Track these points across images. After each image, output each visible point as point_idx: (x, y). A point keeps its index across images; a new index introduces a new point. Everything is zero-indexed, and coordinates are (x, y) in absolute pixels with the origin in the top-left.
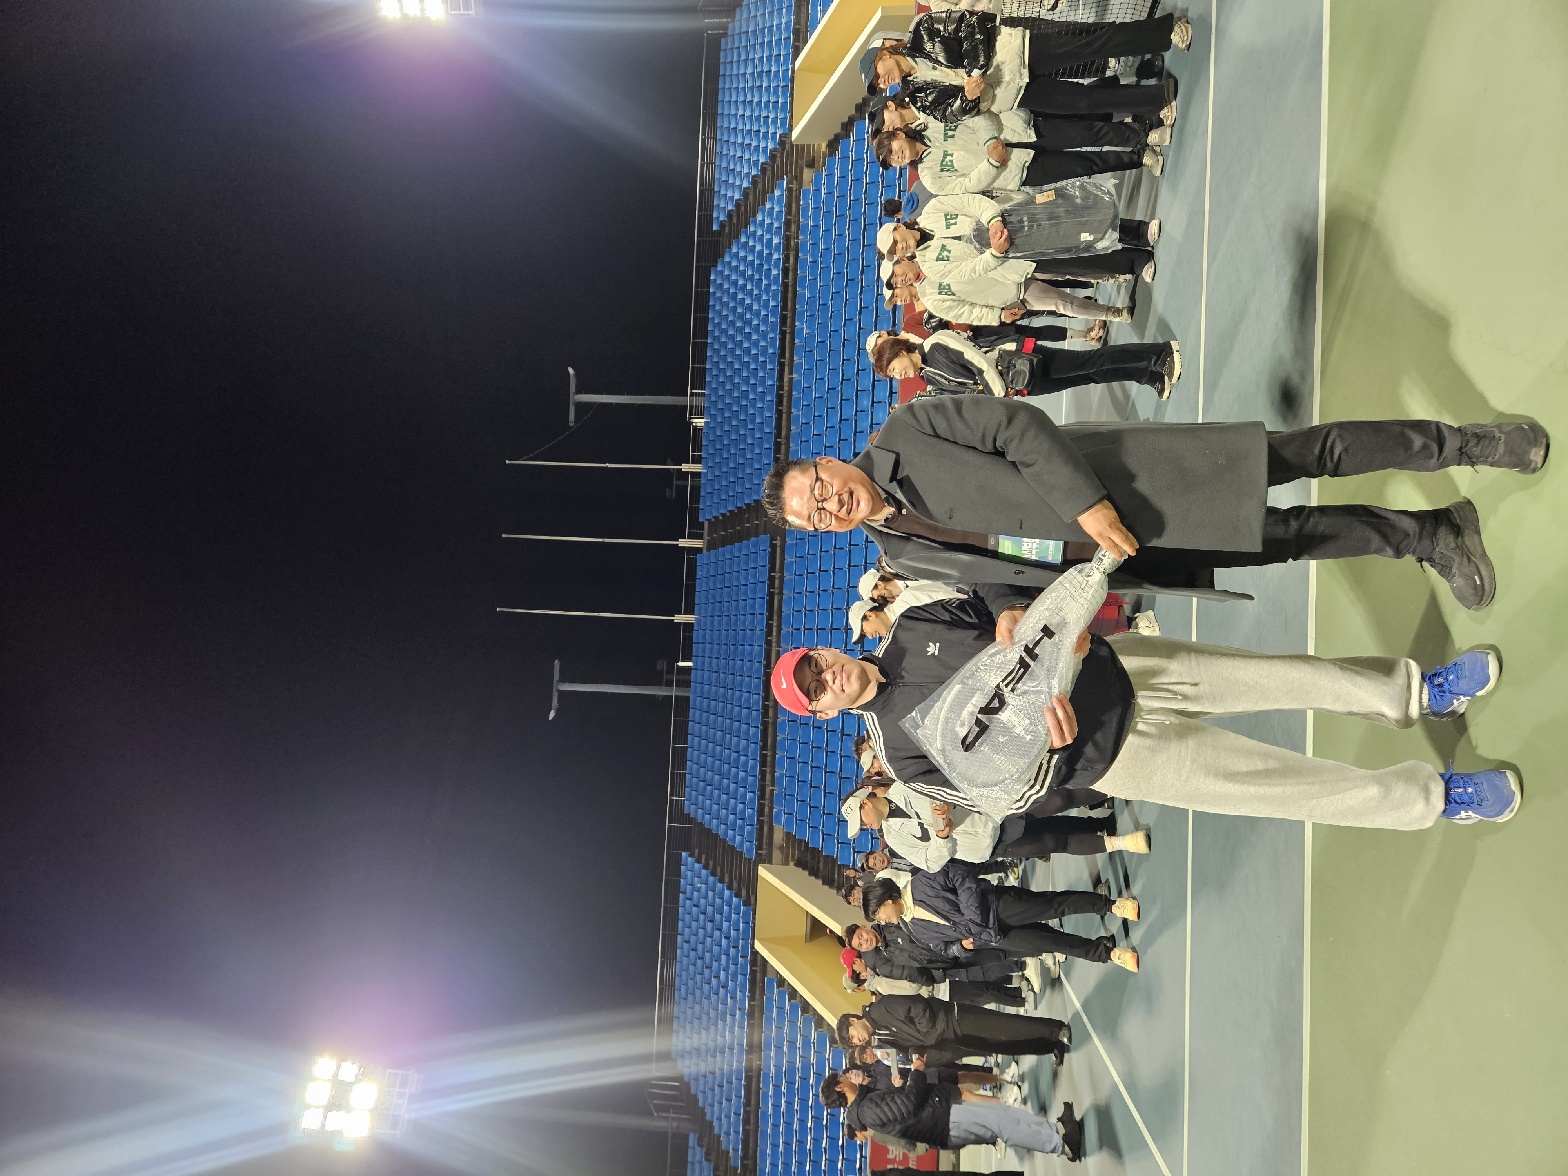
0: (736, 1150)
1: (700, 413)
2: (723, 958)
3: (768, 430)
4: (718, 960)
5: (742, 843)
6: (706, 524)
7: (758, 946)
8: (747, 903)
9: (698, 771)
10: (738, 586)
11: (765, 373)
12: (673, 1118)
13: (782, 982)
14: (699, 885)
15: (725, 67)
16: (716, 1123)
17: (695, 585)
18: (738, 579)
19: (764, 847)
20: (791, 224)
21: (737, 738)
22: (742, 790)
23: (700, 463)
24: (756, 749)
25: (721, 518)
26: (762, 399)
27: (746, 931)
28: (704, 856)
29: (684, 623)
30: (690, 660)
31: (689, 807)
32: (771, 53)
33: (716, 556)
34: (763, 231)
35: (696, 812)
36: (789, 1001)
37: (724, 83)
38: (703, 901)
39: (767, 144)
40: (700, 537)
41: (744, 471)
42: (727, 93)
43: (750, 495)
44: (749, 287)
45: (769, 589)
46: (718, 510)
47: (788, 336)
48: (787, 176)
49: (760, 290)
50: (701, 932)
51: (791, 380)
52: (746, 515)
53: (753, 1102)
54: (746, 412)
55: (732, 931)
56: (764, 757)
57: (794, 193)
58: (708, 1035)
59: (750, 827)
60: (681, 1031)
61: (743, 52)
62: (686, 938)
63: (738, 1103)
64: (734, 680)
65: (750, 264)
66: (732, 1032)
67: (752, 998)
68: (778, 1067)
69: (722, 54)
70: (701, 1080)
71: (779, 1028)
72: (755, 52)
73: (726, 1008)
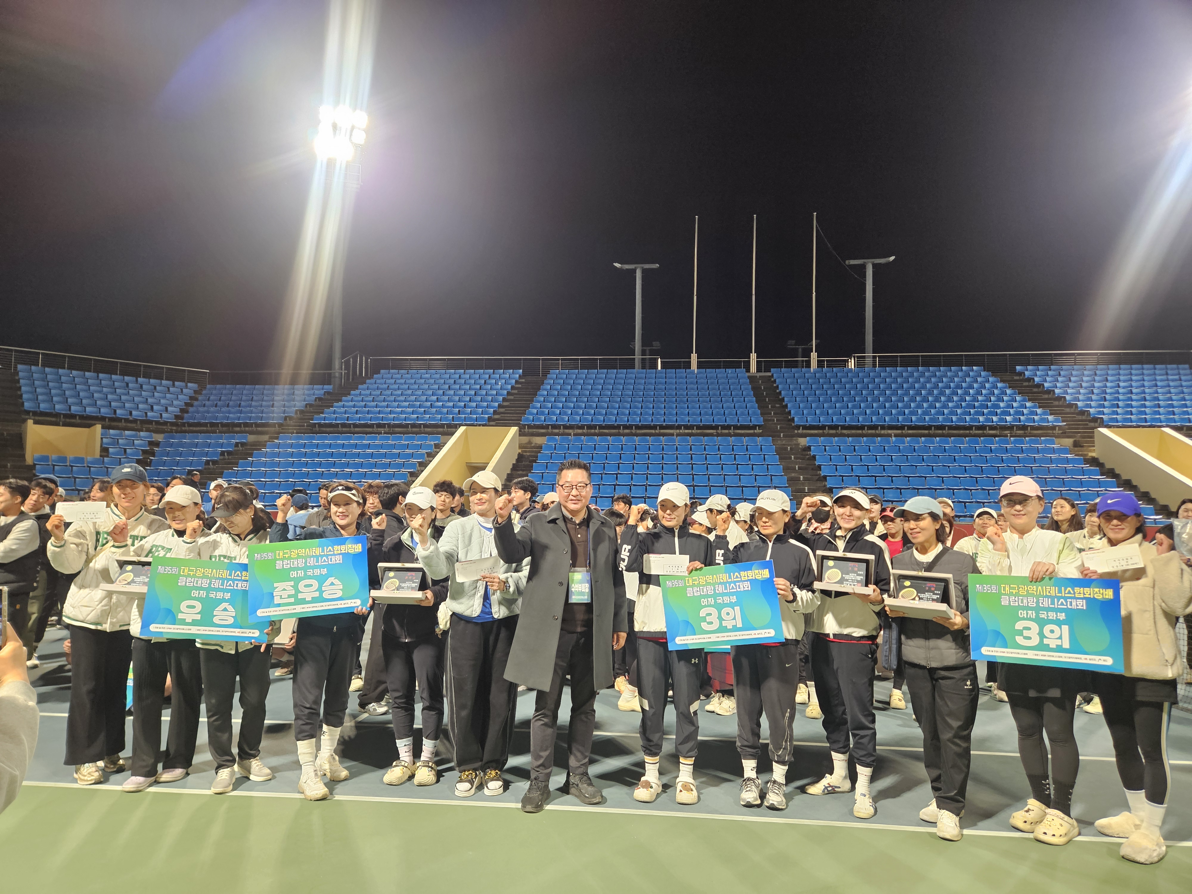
0: (325, 419)
1: (859, 364)
2: (451, 404)
3: (847, 419)
4: (449, 400)
5: (532, 414)
6: (769, 374)
7: (462, 429)
8: (490, 419)
9: (581, 379)
10: (721, 401)
11: (895, 414)
12: (342, 373)
13: (439, 447)
14: (500, 383)
15: (1162, 369)
16: (341, 404)
17: (720, 368)
18: (727, 401)
19: (530, 430)
20: (1024, 430)
22: (570, 412)
23: (818, 367)
24: (600, 421)
25: (775, 385)
26: (873, 413)
27: (471, 419)
28: (520, 386)
29: (691, 361)
30: (663, 368)
31: (554, 373)
32: (1177, 407)
33: (744, 383)
34: (1016, 408)
35: (551, 379)
36: (428, 452)
37: (1148, 369)
38: (489, 387)
39: (1094, 407)
40: (759, 370)
41: (813, 401)
42: (1139, 372)
43: (794, 407)
44: (967, 398)
45: (721, 425)
46: (781, 383)
47: (926, 432)
48: (1065, 425)
49: (965, 408)
50: (468, 387)
51: (890, 436)
52: (777, 405)
53: (357, 429)
54: (862, 401)
55: (470, 409)
56: (594, 427)
57: (1051, 432)
58: (399, 395)
59: (543, 419)
60: (399, 376)
61: (1177, 383)
62: (462, 376)
63: (356, 419)
64: (650, 402)
65: (987, 399)
66: (402, 412)
67: (425, 426)
68: (382, 446)
69: (1175, 366)
70: (368, 392)
71: (408, 446)
72: (1176, 394)
73: (417, 407)
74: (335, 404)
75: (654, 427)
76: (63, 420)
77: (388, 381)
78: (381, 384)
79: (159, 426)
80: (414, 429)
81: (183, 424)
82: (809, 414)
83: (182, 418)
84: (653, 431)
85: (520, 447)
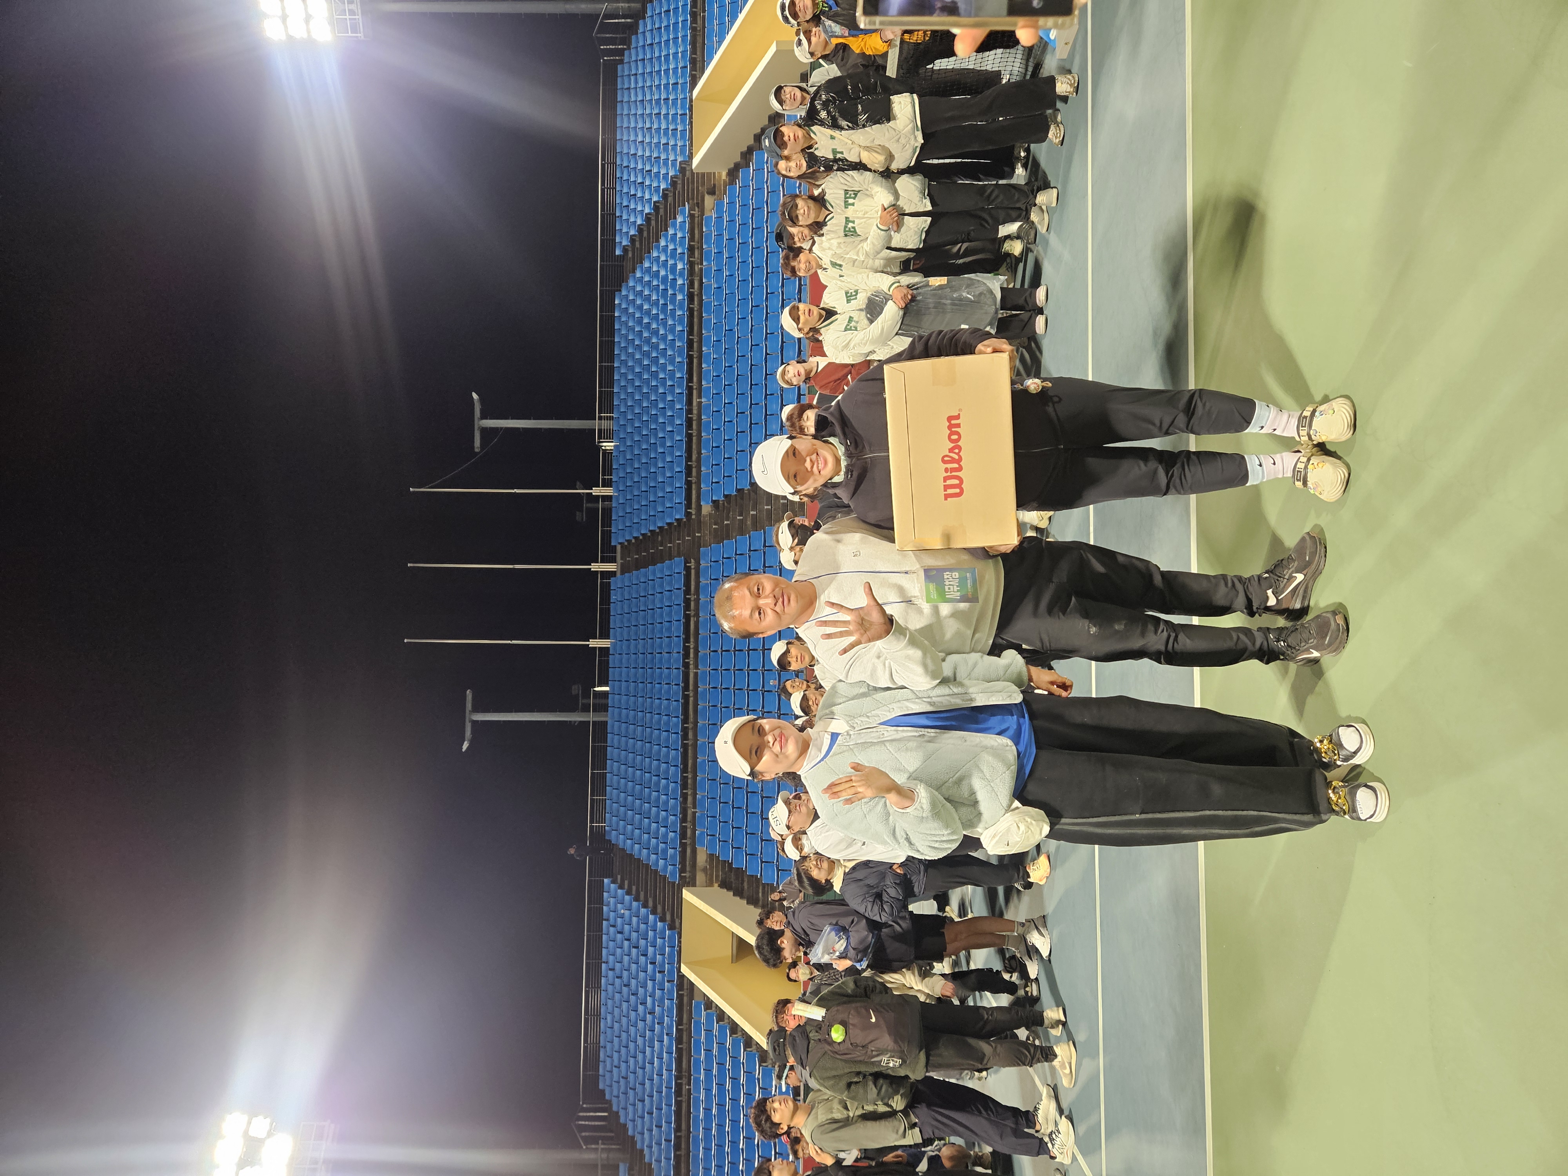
1: (608, 436)
2: (650, 984)
3: (678, 454)
4: (644, 986)
5: (666, 867)
6: (619, 547)
7: (685, 970)
8: (672, 927)
9: (618, 796)
10: (653, 609)
11: (673, 396)
12: (602, 1149)
13: (709, 1004)
14: (622, 911)
15: (623, 93)
16: (646, 1151)
17: (609, 609)
18: (653, 602)
19: (688, 869)
20: (694, 249)
21: (657, 762)
22: (664, 813)
23: (611, 487)
24: (677, 771)
25: (633, 541)
26: (672, 423)
27: (671, 955)
28: (626, 882)
29: (599, 648)
30: (606, 685)
32: (668, 81)
33: (630, 579)
34: (667, 257)
35: (617, 838)
36: (717, 1023)
37: (623, 110)
38: (627, 927)
39: (667, 171)
40: (613, 560)
41: (655, 493)
43: (663, 518)
44: (654, 312)
45: (685, 611)
46: (631, 533)
47: (695, 361)
48: (688, 203)
49: (666, 315)
50: (626, 958)
51: (700, 404)
52: (659, 538)
53: (684, 1127)
54: (656, 435)
55: (658, 956)
56: (684, 780)
57: (696, 219)
58: (636, 1062)
59: (672, 851)
60: (608, 1060)
61: (640, 78)
62: (611, 966)
63: (668, 1128)
64: (652, 703)
65: (655, 289)
66: (660, 1058)
67: (679, 1022)
68: (708, 1090)
69: (619, 80)
70: (630, 1109)
71: (708, 1051)
72: (652, 80)
73: (654, 1034)
74: (647, 1160)
75: (686, 698)
77: (615, 1078)
78: (619, 1088)
80: (685, 1039)
82: (671, 500)
84: (691, 699)
85: (711, 885)
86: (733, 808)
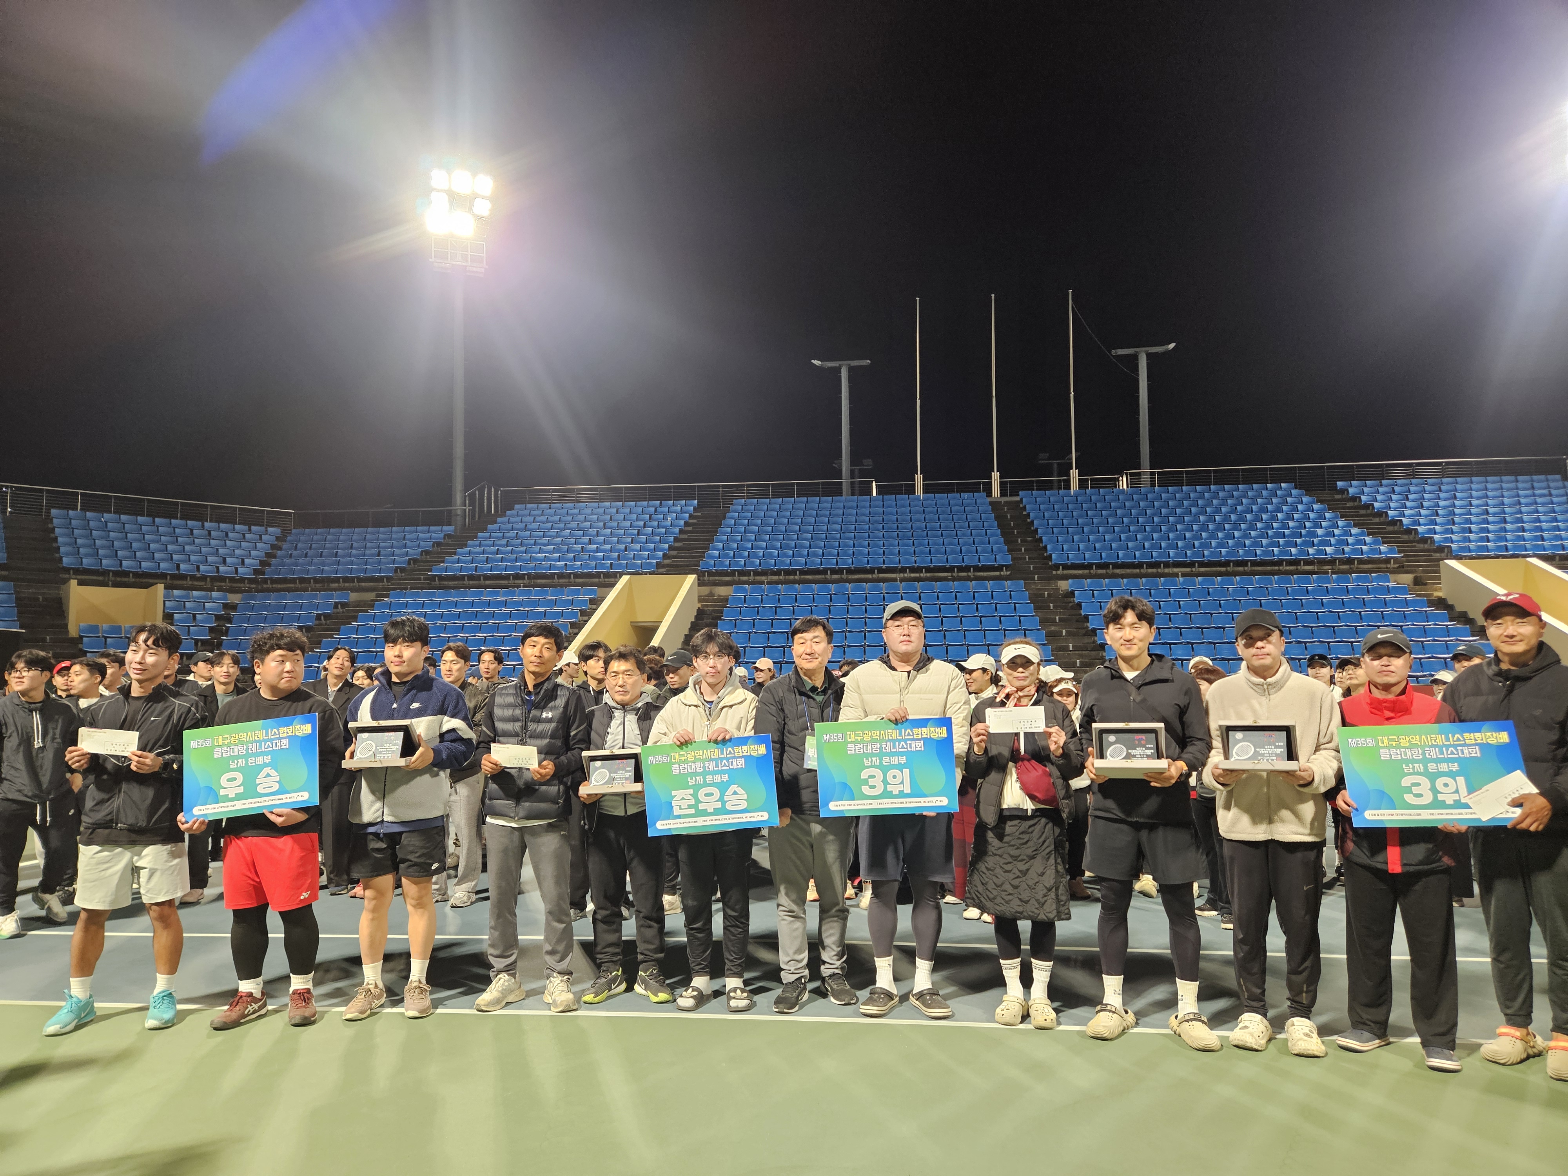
0: (446, 569)
1: (1134, 483)
2: (608, 547)
3: (1120, 555)
4: (605, 542)
5: (712, 557)
6: (1017, 499)
7: (625, 579)
8: (658, 565)
9: (774, 510)
10: (957, 535)
11: (1182, 548)
12: (465, 510)
13: (597, 602)
14: (669, 518)
15: (1526, 482)
16: (466, 549)
17: (953, 492)
18: (964, 535)
19: (712, 578)
20: (1350, 565)
21: (808, 545)
22: (761, 554)
23: (1080, 488)
24: (801, 565)
25: (1025, 513)
26: (1153, 547)
27: (634, 566)
28: (695, 521)
29: (914, 484)
30: (878, 493)
31: (738, 504)
32: (1546, 530)
33: (985, 512)
35: (735, 511)
36: (581, 610)
37: (1508, 482)
38: (656, 523)
40: (1003, 493)
41: (1076, 533)
42: (1497, 486)
43: (1050, 541)
44: (1275, 525)
45: (957, 567)
46: (1032, 510)
47: (1223, 569)
48: (1403, 557)
50: (628, 524)
51: (1177, 575)
52: (1029, 539)
53: (488, 582)
54: (1139, 531)
55: (632, 553)
56: (793, 572)
57: (1384, 566)
58: (540, 537)
59: (727, 563)
60: (540, 512)
61: (1546, 499)
62: (621, 510)
63: (486, 569)
64: (864, 538)
65: (1301, 525)
66: (546, 559)
67: (576, 576)
69: (1542, 477)
70: (500, 534)
71: (555, 603)
72: (1545, 513)
73: (564, 552)
74: (460, 550)
75: (871, 571)
76: (113, 579)
77: (525, 519)
78: (517, 523)
79: (233, 584)
80: (561, 581)
81: (265, 581)
82: (1071, 549)
83: (263, 573)
84: (870, 576)
85: (700, 601)
86: (772, 620)
